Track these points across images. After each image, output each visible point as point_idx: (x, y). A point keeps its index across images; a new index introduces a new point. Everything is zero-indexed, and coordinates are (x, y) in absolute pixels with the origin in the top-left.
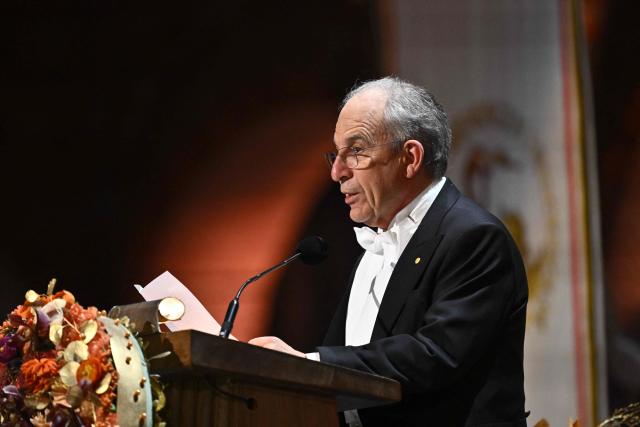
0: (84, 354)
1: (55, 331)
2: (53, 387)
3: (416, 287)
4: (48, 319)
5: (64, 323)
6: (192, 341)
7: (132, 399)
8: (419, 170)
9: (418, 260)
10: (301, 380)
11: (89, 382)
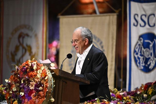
0: (41, 72)
1: (35, 67)
2: (35, 77)
3: (89, 64)
4: (34, 65)
5: (37, 66)
6: (59, 71)
7: (50, 81)
8: (88, 44)
9: (88, 59)
10: (75, 79)
11: (44, 77)
